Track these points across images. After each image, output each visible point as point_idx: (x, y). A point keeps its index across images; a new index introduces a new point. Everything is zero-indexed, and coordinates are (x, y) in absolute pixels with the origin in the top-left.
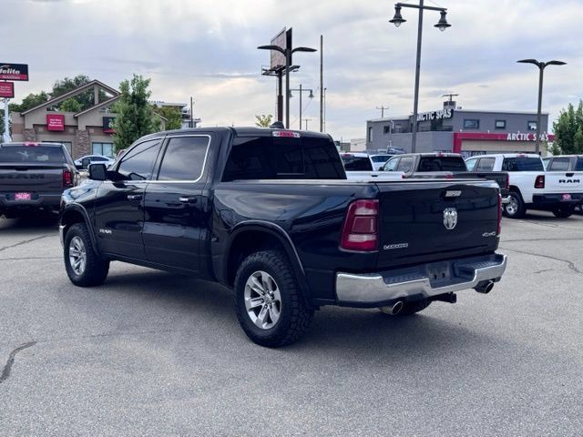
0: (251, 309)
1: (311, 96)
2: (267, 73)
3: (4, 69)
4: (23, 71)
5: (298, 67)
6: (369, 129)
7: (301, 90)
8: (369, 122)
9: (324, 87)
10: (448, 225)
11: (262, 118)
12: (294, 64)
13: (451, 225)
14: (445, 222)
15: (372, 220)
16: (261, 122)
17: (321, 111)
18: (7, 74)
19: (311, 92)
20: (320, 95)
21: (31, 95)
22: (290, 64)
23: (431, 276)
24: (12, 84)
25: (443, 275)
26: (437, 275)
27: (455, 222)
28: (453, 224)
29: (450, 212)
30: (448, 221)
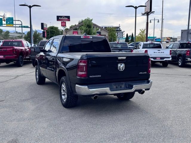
0: (63, 95)
1: (158, 22)
2: (143, 15)
3: (63, 17)
4: (68, 18)
5: (154, 12)
6: (182, 33)
7: (154, 20)
8: (182, 30)
9: (163, 19)
10: (120, 69)
11: (142, 30)
12: (152, 11)
13: (121, 69)
14: (119, 68)
15: (84, 67)
16: (142, 31)
17: (162, 27)
18: (64, 19)
19: (158, 20)
20: (162, 21)
21: (72, 25)
22: (151, 11)
23: (115, 87)
24: (65, 22)
25: (121, 87)
26: (118, 87)
27: (124, 68)
28: (122, 69)
29: (121, 65)
30: (120, 68)
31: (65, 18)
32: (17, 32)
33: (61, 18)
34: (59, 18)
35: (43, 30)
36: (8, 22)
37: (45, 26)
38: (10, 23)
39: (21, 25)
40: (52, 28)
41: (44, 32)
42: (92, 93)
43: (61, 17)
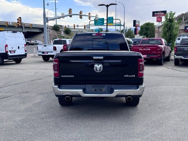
15: (56, 66)
23: (93, 89)
24: (161, 17)
25: (101, 90)
26: (97, 89)
27: (102, 69)
28: (100, 70)
29: (98, 65)
30: (96, 69)
31: (161, 13)
32: (117, 30)
33: (157, 14)
34: (154, 14)
35: (135, 27)
36: (109, 22)
37: (137, 24)
38: (110, 22)
39: (119, 24)
40: (148, 24)
41: (136, 30)
42: (62, 94)
43: (157, 12)
